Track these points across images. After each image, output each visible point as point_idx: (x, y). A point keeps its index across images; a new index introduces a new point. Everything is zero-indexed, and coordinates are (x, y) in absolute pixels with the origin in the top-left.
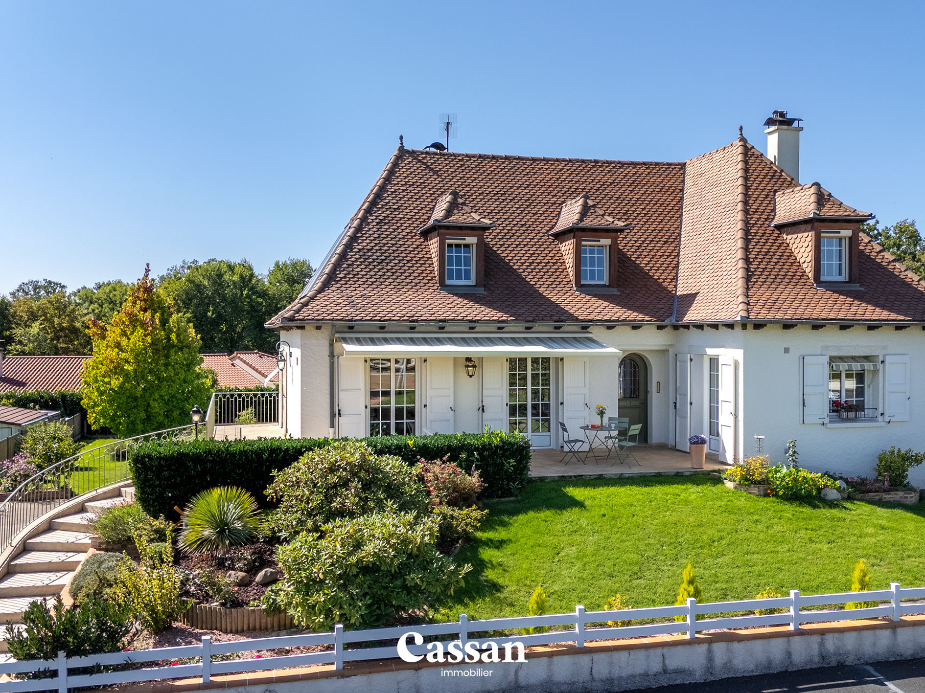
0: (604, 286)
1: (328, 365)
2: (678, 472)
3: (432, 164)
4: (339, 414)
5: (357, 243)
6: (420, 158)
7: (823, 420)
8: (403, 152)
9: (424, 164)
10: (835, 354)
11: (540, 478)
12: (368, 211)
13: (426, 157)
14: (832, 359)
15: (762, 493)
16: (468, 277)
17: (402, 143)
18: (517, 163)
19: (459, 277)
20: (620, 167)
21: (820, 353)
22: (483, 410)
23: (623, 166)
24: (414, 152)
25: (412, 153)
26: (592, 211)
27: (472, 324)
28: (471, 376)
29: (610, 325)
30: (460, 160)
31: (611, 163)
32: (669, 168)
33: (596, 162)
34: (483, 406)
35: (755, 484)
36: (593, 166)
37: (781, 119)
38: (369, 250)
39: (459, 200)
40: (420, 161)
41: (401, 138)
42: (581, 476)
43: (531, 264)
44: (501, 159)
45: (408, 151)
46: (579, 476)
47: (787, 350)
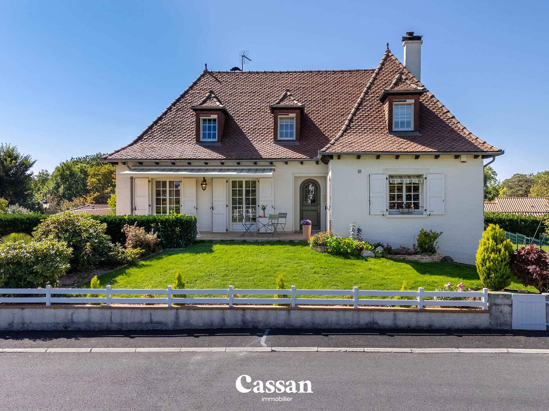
0: (293, 141)
1: (130, 184)
2: (291, 240)
3: (220, 78)
4: (135, 209)
5: (161, 121)
6: (214, 75)
7: (383, 213)
8: (206, 72)
9: (215, 78)
10: (392, 173)
11: (210, 240)
12: (174, 104)
13: (218, 75)
14: (391, 177)
15: (323, 251)
16: (214, 137)
17: (206, 68)
18: (270, 75)
19: (209, 137)
20: (333, 74)
21: (382, 173)
22: (213, 208)
23: (335, 73)
24: (212, 72)
25: (211, 73)
26: (288, 98)
27: (206, 162)
28: (204, 190)
29: (286, 161)
30: (237, 75)
31: (328, 72)
32: (365, 73)
33: (319, 72)
34: (213, 206)
35: (320, 246)
36: (316, 74)
37: (410, 36)
38: (166, 124)
39: (212, 95)
40: (214, 77)
41: (206, 65)
42: (233, 240)
43: (254, 129)
44: (262, 73)
45: (209, 72)
46: (232, 240)
47: (359, 171)
